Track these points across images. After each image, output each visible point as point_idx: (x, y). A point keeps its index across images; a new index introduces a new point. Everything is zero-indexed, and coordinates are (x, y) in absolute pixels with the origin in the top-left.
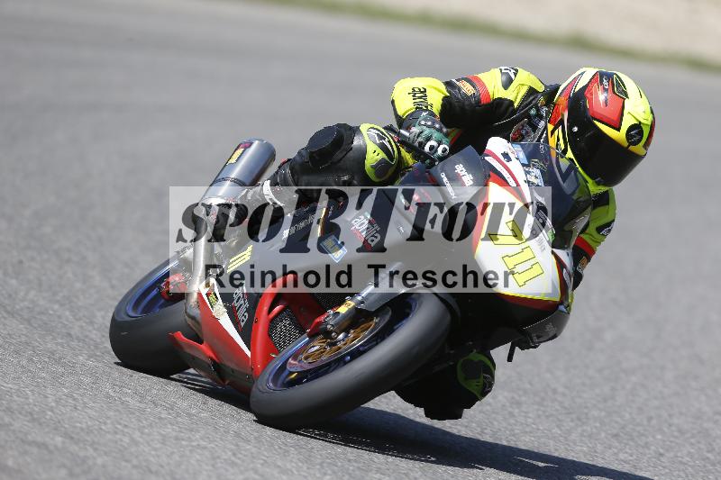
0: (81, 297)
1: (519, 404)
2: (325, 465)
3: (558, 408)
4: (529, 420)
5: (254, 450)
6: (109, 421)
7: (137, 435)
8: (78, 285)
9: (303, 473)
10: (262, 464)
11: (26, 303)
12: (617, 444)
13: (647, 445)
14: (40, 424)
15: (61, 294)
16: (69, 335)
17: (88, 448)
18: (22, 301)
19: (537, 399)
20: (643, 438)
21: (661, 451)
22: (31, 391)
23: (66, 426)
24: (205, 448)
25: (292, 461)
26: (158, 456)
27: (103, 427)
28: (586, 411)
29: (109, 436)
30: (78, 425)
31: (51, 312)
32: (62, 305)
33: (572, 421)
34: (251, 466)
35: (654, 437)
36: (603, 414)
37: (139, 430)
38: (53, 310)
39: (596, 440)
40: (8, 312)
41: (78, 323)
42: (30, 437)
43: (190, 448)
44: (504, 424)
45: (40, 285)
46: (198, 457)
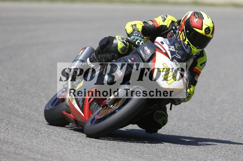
0: (40, 108)
1: (191, 126)
2: (129, 154)
3: (204, 125)
4: (195, 131)
5: (105, 152)
6: (55, 148)
7: (65, 151)
8: (39, 104)
9: (122, 157)
10: (108, 156)
11: (22, 112)
12: (226, 135)
13: (235, 134)
14: (33, 152)
15: (33, 108)
16: (38, 121)
17: (50, 158)
18: (21, 111)
19: (197, 123)
20: (234, 132)
21: (241, 135)
22: (28, 141)
23: (41, 151)
24: (88, 153)
25: (118, 154)
26: (73, 158)
27: (53, 150)
28: (214, 125)
29: (56, 153)
30: (45, 150)
31: (31, 114)
32: (34, 111)
33: (210, 129)
34: (104, 157)
35: (237, 131)
36: (220, 125)
37: (66, 150)
38: (32, 114)
39: (219, 134)
40: (16, 116)
41: (41, 117)
42: (30, 157)
43: (83, 154)
44: (187, 133)
45: (26, 106)
46: (86, 156)
